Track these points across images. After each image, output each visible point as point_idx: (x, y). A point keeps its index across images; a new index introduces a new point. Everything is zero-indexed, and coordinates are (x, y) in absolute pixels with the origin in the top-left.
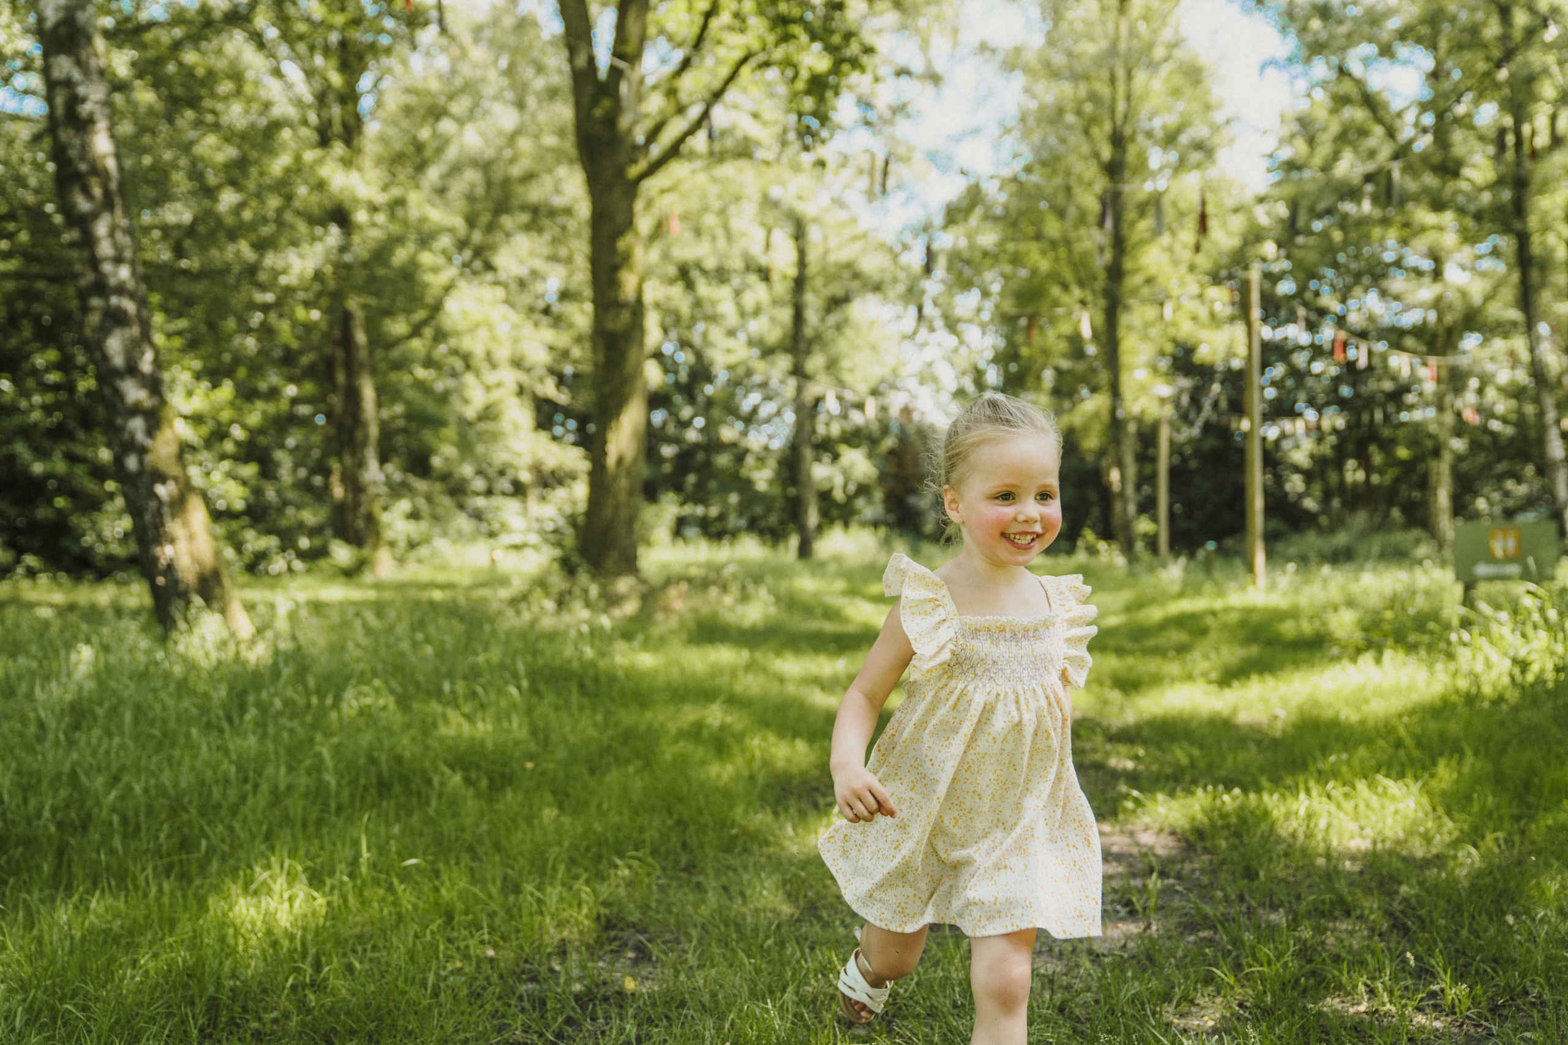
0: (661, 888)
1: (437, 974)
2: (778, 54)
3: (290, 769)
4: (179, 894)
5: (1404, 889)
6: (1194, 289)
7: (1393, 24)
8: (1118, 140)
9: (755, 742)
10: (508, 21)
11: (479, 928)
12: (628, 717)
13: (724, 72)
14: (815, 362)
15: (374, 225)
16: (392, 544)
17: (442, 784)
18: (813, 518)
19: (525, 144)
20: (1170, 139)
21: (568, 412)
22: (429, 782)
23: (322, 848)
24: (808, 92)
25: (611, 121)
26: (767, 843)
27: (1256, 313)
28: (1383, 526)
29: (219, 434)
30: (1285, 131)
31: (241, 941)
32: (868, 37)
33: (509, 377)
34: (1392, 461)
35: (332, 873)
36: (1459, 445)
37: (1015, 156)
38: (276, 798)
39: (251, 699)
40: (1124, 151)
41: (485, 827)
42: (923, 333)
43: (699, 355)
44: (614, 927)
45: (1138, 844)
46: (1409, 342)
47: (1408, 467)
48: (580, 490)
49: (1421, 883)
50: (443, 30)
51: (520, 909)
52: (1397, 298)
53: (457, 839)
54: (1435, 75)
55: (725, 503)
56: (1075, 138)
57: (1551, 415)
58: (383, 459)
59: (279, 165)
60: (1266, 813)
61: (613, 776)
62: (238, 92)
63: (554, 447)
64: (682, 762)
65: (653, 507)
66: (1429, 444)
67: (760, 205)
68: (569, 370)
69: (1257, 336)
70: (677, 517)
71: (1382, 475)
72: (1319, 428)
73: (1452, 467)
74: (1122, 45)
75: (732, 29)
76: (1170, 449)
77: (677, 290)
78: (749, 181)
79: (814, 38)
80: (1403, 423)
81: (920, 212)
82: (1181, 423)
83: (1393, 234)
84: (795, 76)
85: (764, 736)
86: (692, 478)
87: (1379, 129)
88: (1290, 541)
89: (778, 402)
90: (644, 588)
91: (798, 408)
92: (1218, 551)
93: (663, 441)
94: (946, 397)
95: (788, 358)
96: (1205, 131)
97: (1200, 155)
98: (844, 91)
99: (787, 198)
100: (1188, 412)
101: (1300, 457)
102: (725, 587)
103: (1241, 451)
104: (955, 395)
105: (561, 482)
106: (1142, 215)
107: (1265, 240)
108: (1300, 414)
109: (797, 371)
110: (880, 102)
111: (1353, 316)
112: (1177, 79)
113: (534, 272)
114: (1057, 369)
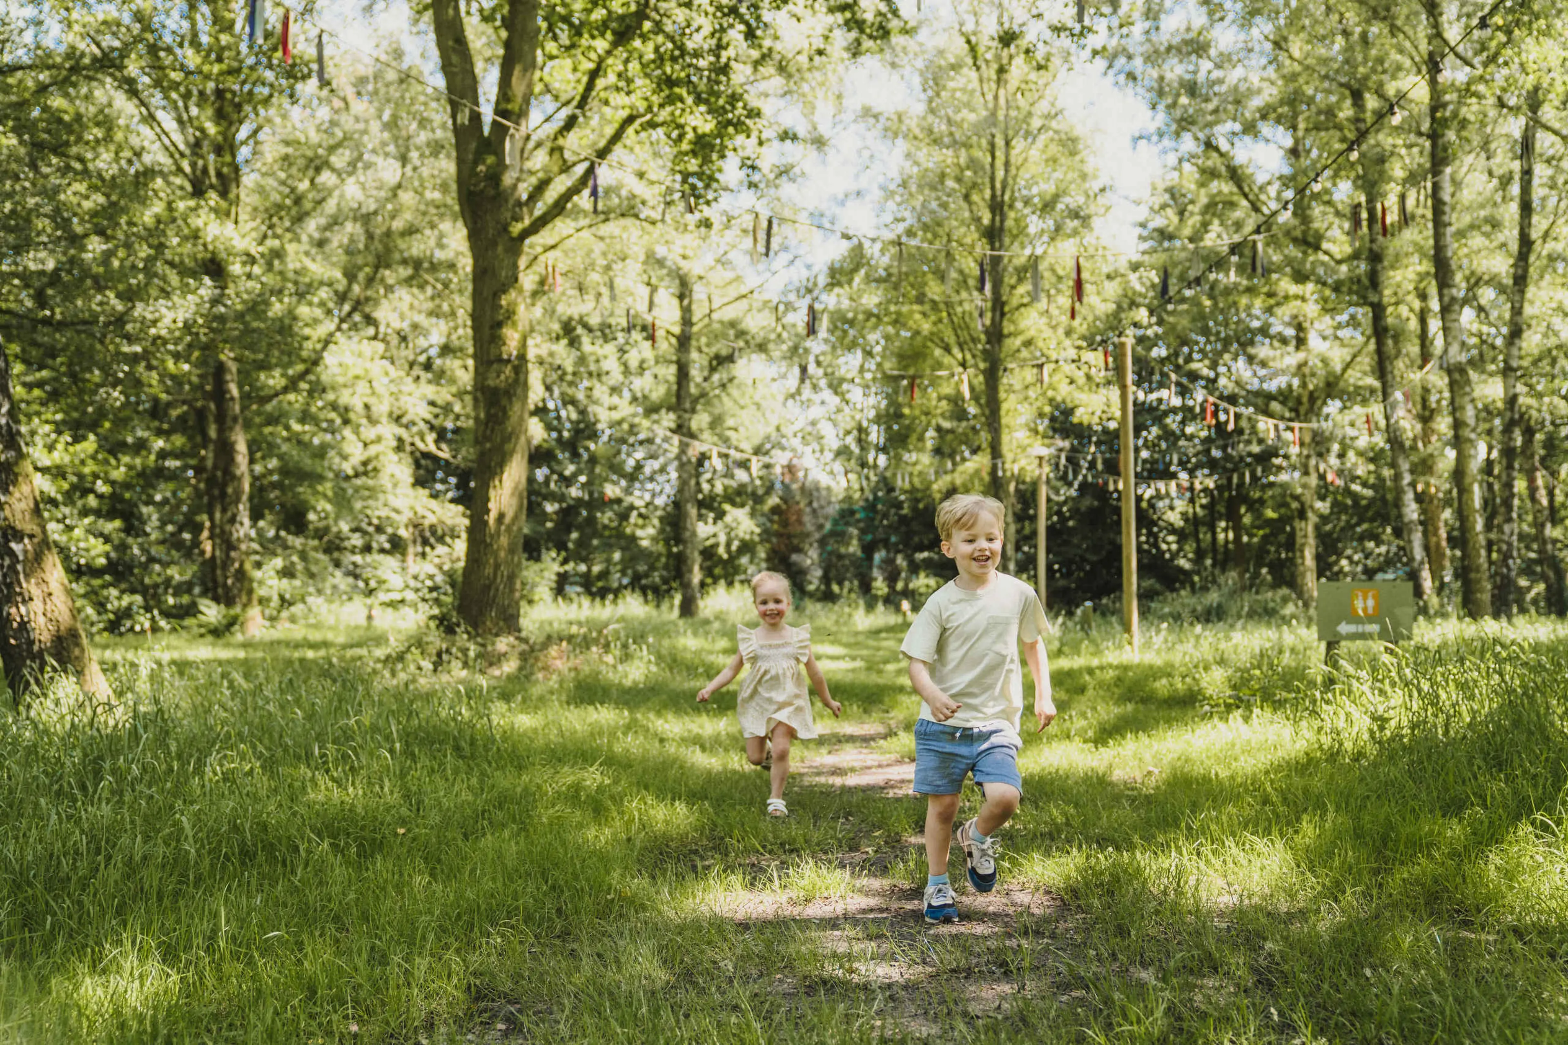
0: (534, 957)
2: (664, 115)
3: (147, 839)
4: (19, 975)
5: (1269, 945)
6: (1072, 353)
7: (1256, 102)
8: (997, 207)
9: (633, 805)
10: (391, 75)
11: (343, 1002)
12: (503, 781)
13: (609, 131)
14: (700, 420)
15: (249, 276)
16: (263, 601)
17: (309, 852)
18: (696, 576)
19: (407, 197)
20: (1048, 206)
21: (448, 468)
22: (296, 849)
23: (178, 921)
24: (694, 153)
25: (495, 177)
26: (643, 907)
27: (1130, 377)
28: (1253, 585)
29: (82, 488)
30: (1158, 201)
31: (85, 1024)
32: (754, 102)
33: (389, 431)
34: (1261, 522)
35: (188, 948)
36: (1323, 507)
37: (897, 220)
38: (131, 869)
39: (107, 765)
40: (1003, 217)
41: (352, 896)
42: (807, 391)
43: (583, 412)
44: (484, 998)
45: (1014, 904)
46: (1275, 406)
47: (1276, 526)
48: (461, 547)
49: (1286, 939)
50: (324, 83)
51: (386, 982)
52: (1264, 364)
53: (323, 908)
54: (1294, 152)
55: (609, 561)
56: (956, 203)
57: (1407, 478)
58: (256, 516)
59: (148, 216)
60: (1139, 871)
61: (488, 841)
62: (108, 138)
63: (433, 504)
64: (558, 825)
65: (535, 567)
66: (1295, 505)
67: (645, 263)
68: (449, 425)
69: (1131, 398)
70: (559, 574)
71: (1251, 536)
72: (1191, 489)
73: (1317, 528)
74: (1001, 114)
75: (618, 89)
76: (1049, 509)
77: (561, 347)
78: (633, 239)
79: (698, 100)
80: (1272, 485)
81: (805, 273)
82: (1059, 484)
83: (1258, 303)
84: (681, 137)
85: (643, 799)
86: (574, 535)
87: (1244, 203)
88: (1165, 601)
89: (662, 460)
90: (524, 647)
91: (682, 467)
92: (1095, 610)
93: (545, 498)
94: (829, 456)
95: (672, 416)
96: (1081, 200)
97: (1076, 223)
98: (729, 154)
99: (673, 257)
100: (1066, 473)
101: (1174, 518)
102: (607, 647)
103: (1117, 511)
104: (838, 453)
105: (441, 540)
106: (1020, 280)
107: (1138, 306)
108: (1174, 476)
109: (681, 429)
110: (765, 165)
111: (1222, 381)
112: (1054, 149)
113: (415, 326)
114: (939, 429)
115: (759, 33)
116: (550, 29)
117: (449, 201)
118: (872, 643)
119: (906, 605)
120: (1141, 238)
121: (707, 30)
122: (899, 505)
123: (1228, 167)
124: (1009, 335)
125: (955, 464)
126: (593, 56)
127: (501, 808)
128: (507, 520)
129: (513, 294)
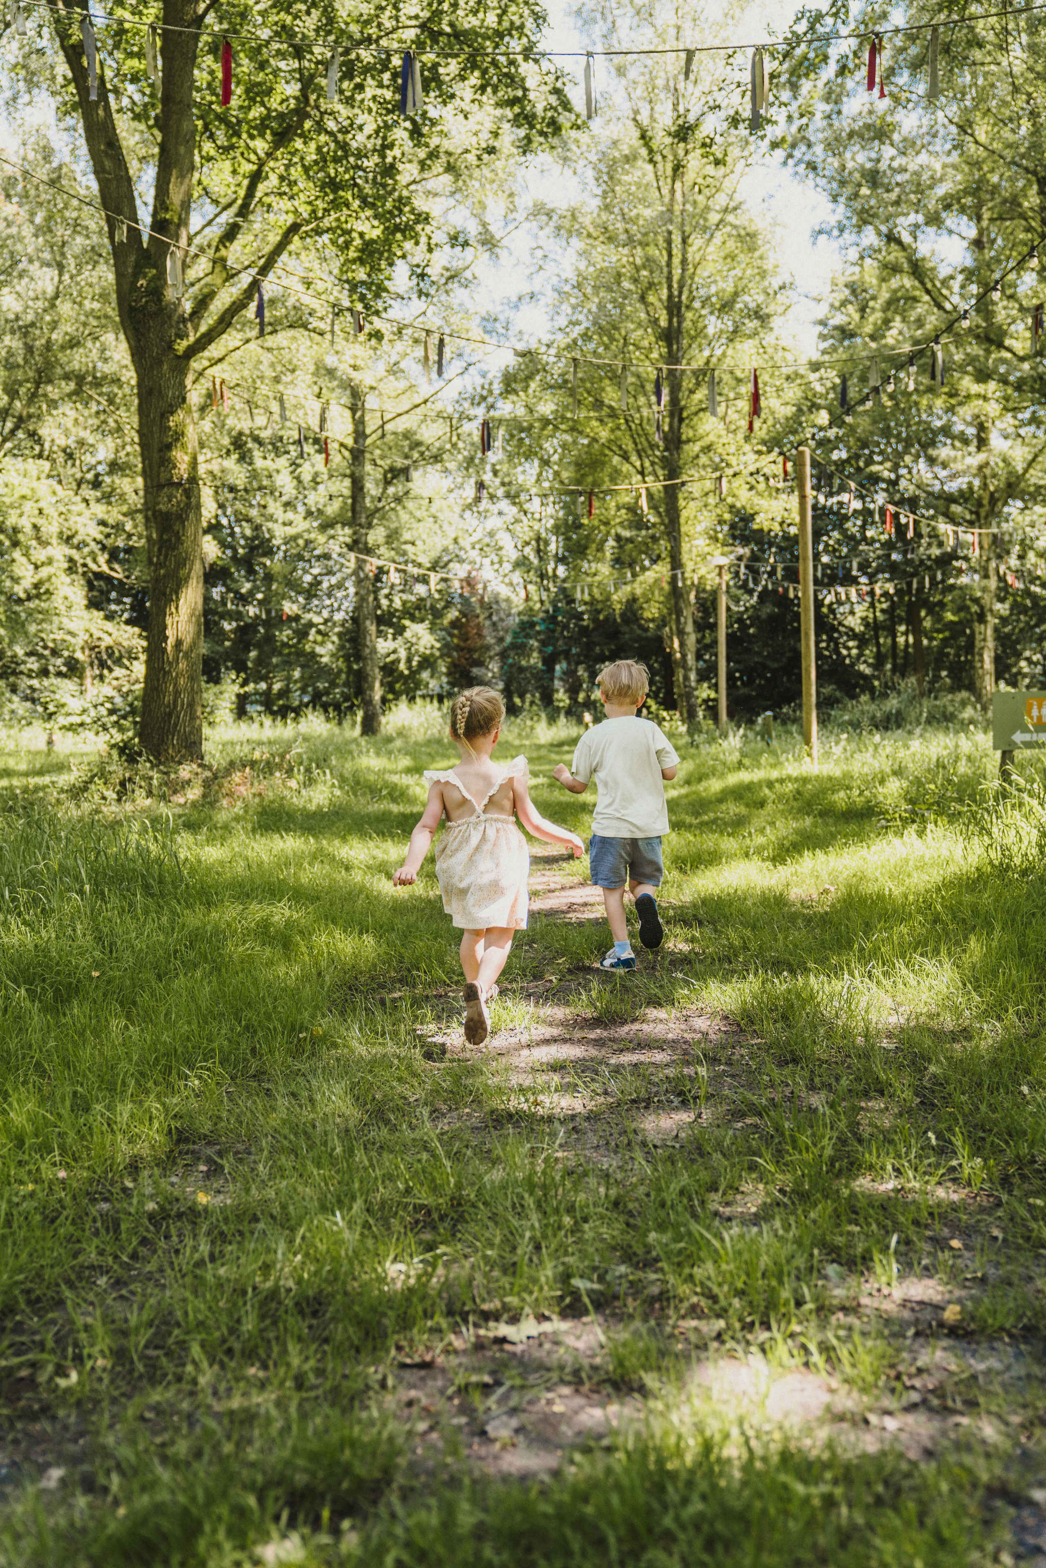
0: (232, 1097)
1: (9, 1201)
2: (329, 221)
5: (933, 1066)
7: (941, 190)
8: (674, 308)
9: (322, 939)
11: (50, 1151)
12: (193, 919)
13: (274, 238)
14: (376, 536)
18: (378, 693)
19: (65, 308)
20: (726, 306)
21: (122, 588)
24: (361, 261)
25: (156, 291)
26: (335, 1044)
27: (810, 482)
28: (932, 691)
30: (838, 297)
32: (420, 204)
33: (59, 552)
34: (942, 625)
36: (1003, 608)
37: (573, 324)
40: (681, 318)
41: (52, 1042)
42: (484, 502)
43: (257, 528)
44: (187, 1140)
45: (693, 1030)
46: (956, 509)
47: (956, 629)
48: (139, 669)
49: (949, 1059)
51: (90, 1129)
52: (945, 465)
53: (24, 1056)
54: (978, 244)
55: (289, 679)
56: (633, 307)
60: (812, 995)
61: (180, 983)
63: (109, 626)
64: (249, 963)
65: (214, 689)
66: (975, 608)
67: (316, 374)
68: (120, 543)
69: (810, 502)
70: (238, 696)
71: (931, 639)
72: (872, 593)
73: (996, 630)
74: (677, 208)
75: (281, 194)
76: (729, 617)
77: (231, 463)
78: (302, 350)
79: (365, 203)
80: (952, 587)
81: (479, 381)
82: (740, 592)
83: (939, 403)
84: (347, 245)
85: (330, 934)
86: (253, 654)
87: (927, 298)
88: (844, 709)
89: (339, 576)
90: (208, 774)
91: (359, 582)
92: (775, 718)
93: (222, 617)
94: (507, 567)
95: (348, 531)
96: (760, 298)
97: (756, 323)
98: (399, 262)
99: (344, 369)
100: (746, 581)
101: (854, 622)
102: (290, 772)
103: (797, 617)
104: (517, 565)
105: (118, 662)
106: (698, 384)
107: (819, 407)
108: (854, 581)
109: (357, 545)
110: (434, 271)
111: (903, 483)
112: (731, 244)
113: (81, 443)
114: (618, 538)
115: (425, 130)
116: (206, 127)
117: (111, 313)
118: (554, 757)
119: (588, 717)
120: (823, 337)
121: (370, 128)
122: (579, 616)
123: (910, 260)
124: (689, 441)
125: (634, 575)
126: (253, 157)
127: (192, 947)
128: (185, 647)
129: (180, 415)
